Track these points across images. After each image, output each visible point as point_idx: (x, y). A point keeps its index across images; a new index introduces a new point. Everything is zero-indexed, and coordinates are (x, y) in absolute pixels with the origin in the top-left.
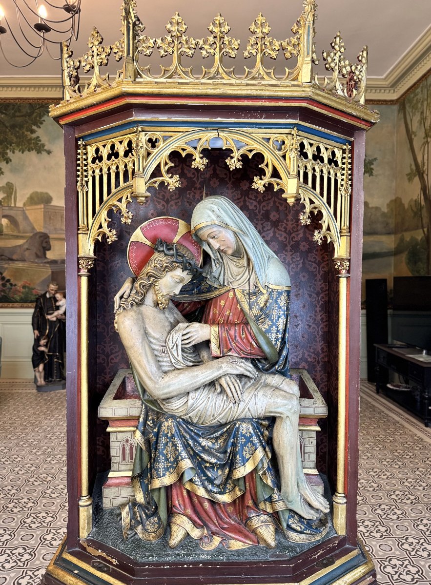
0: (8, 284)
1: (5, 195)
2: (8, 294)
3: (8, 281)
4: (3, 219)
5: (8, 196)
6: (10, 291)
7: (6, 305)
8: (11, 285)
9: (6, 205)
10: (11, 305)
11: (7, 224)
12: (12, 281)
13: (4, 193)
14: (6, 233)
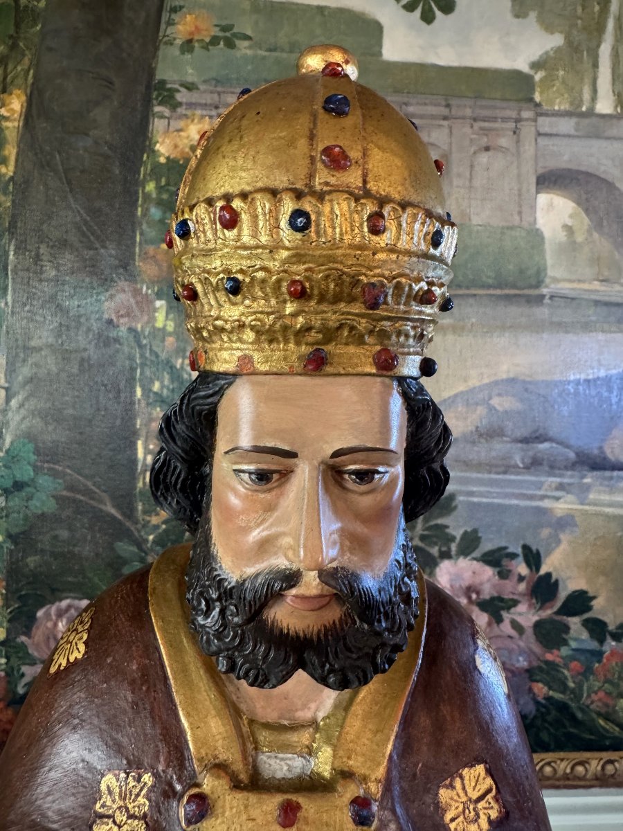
0: (575, 622)
1: (557, 40)
2: (577, 695)
3: (579, 603)
4: (543, 199)
5: (572, 47)
6: (587, 672)
7: (563, 767)
8: (597, 628)
9: (561, 105)
10: (594, 763)
11: (569, 229)
12: (600, 607)
13: (549, 28)
14: (565, 287)
